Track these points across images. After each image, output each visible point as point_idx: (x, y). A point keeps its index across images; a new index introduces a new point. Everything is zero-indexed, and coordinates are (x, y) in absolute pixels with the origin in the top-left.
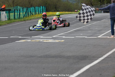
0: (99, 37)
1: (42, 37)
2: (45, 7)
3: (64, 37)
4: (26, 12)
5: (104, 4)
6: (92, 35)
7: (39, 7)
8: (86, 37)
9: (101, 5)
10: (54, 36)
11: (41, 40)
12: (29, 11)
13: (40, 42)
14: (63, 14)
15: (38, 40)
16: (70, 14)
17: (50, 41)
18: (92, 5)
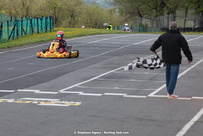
0: (151, 95)
1: (37, 91)
2: (50, 20)
3: (81, 93)
4: (14, 29)
5: (163, 16)
6: (137, 91)
7: (39, 20)
8: (125, 95)
10: (62, 91)
12: (20, 28)
13: (32, 105)
18: (141, 16)
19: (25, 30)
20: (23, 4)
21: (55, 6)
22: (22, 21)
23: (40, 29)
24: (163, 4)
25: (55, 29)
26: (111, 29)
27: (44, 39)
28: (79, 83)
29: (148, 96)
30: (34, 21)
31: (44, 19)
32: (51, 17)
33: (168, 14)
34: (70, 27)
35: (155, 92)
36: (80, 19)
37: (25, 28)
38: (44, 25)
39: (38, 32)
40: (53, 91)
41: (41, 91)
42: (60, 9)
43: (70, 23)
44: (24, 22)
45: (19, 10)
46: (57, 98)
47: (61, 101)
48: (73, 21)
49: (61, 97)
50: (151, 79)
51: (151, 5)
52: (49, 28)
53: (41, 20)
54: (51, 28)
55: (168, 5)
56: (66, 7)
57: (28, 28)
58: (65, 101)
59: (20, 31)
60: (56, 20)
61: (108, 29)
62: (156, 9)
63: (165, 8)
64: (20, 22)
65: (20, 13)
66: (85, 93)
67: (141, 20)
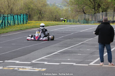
0: (92, 64)
1: (17, 62)
2: (26, 16)
3: (46, 63)
4: (2, 22)
6: (82, 61)
7: (19, 16)
8: (74, 64)
9: (95, 13)
10: (33, 61)
11: (16, 68)
12: (7, 21)
13: (14, 71)
14: (48, 26)
15: (12, 67)
17: (28, 69)
18: (85, 13)
19: (10, 23)
20: (9, 6)
21: (29, 7)
22: (8, 17)
23: (19, 22)
24: (99, 6)
25: (29, 22)
26: (66, 22)
27: (22, 28)
28: (44, 56)
29: (90, 64)
30: (16, 17)
31: (22, 15)
32: (26, 14)
33: (103, 12)
34: (38, 20)
35: (94, 62)
36: (45, 15)
37: (9, 22)
38: (22, 20)
39: (18, 24)
40: (28, 62)
41: (20, 61)
42: (32, 9)
43: (39, 18)
44: (9, 18)
45: (6, 10)
46: (30, 66)
47: (33, 68)
48: (40, 17)
49: (33, 65)
50: (91, 54)
51: (91, 6)
52: (25, 21)
53: (20, 16)
54: (26, 21)
55: (102, 6)
56: (36, 8)
57: (12, 22)
58: (35, 68)
59: (7, 23)
60: (30, 16)
61: (63, 21)
62: (94, 9)
63: (101, 8)
64: (7, 18)
65: (7, 12)
66: (48, 62)
67: (85, 16)
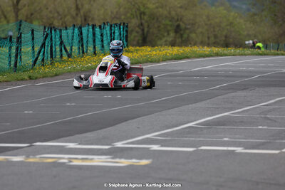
1: (72, 145)
3: (156, 147)
8: (239, 150)
10: (119, 144)
11: (64, 158)
14: (188, 58)
15: (50, 158)
16: (217, 55)
17: (98, 161)
19: (68, 48)
21: (142, 9)
28: (155, 132)
39: (95, 53)
40: (103, 145)
41: (79, 144)
46: (107, 155)
47: (113, 158)
49: (116, 153)
58: (121, 158)
59: (58, 49)
66: (162, 146)
